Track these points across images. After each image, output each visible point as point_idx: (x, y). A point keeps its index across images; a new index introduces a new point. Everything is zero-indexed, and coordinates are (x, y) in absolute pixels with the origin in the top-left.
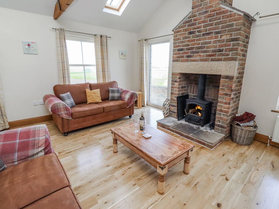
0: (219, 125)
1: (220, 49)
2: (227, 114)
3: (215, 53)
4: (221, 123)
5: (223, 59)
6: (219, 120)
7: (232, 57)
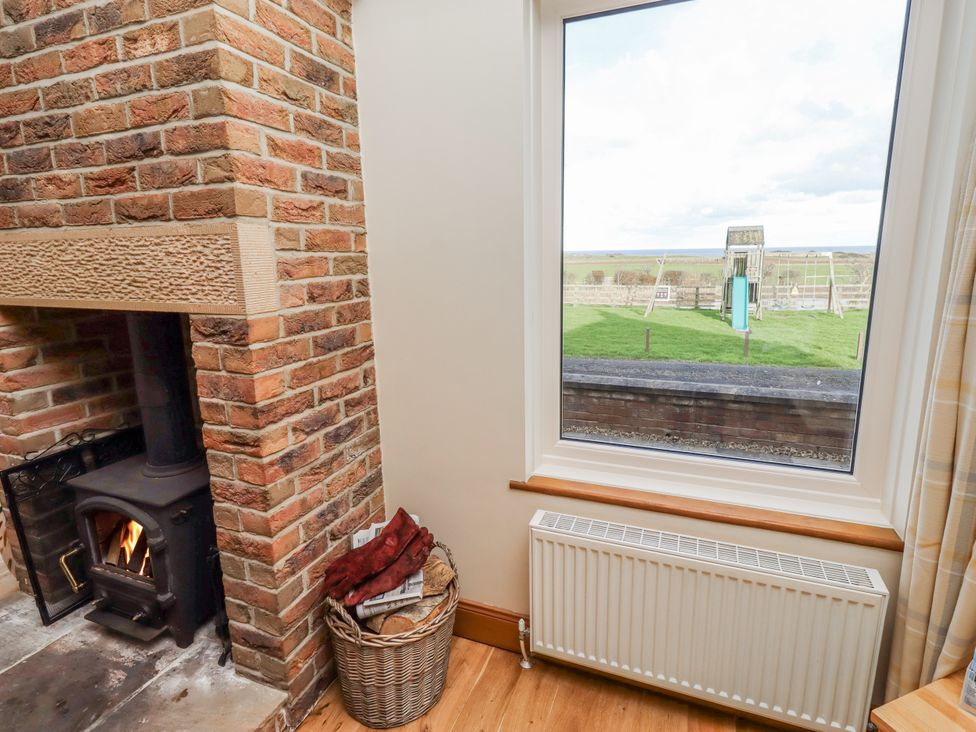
0: (248, 633)
1: (139, 135)
2: (270, 567)
3: (129, 165)
4: (253, 621)
5: (171, 204)
6: (243, 607)
7: (210, 195)
